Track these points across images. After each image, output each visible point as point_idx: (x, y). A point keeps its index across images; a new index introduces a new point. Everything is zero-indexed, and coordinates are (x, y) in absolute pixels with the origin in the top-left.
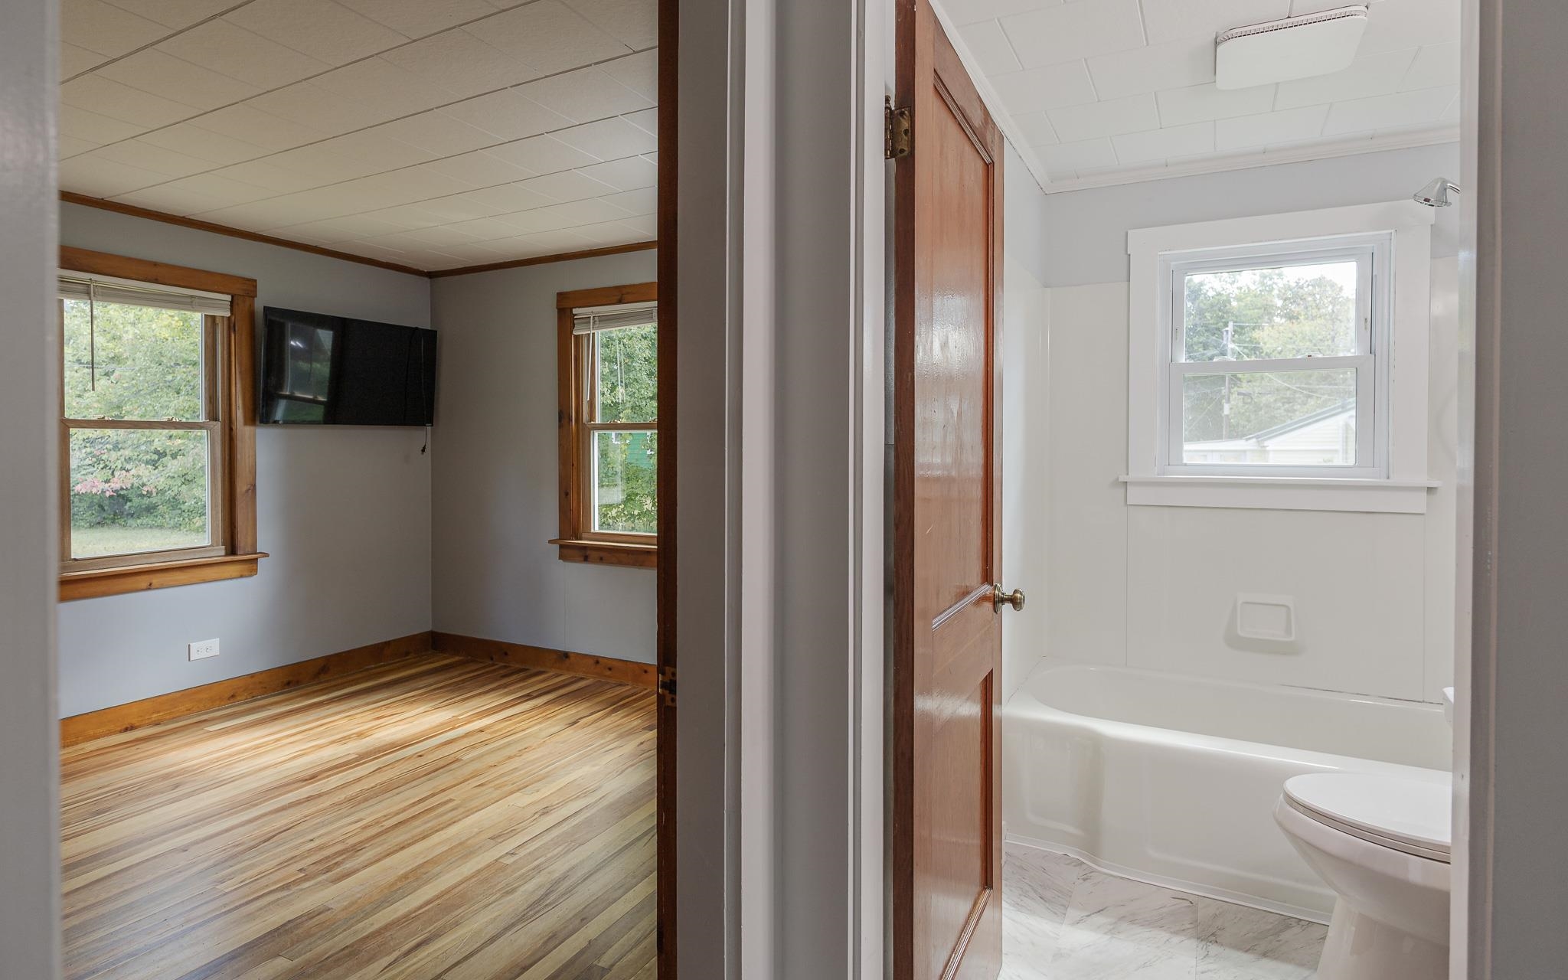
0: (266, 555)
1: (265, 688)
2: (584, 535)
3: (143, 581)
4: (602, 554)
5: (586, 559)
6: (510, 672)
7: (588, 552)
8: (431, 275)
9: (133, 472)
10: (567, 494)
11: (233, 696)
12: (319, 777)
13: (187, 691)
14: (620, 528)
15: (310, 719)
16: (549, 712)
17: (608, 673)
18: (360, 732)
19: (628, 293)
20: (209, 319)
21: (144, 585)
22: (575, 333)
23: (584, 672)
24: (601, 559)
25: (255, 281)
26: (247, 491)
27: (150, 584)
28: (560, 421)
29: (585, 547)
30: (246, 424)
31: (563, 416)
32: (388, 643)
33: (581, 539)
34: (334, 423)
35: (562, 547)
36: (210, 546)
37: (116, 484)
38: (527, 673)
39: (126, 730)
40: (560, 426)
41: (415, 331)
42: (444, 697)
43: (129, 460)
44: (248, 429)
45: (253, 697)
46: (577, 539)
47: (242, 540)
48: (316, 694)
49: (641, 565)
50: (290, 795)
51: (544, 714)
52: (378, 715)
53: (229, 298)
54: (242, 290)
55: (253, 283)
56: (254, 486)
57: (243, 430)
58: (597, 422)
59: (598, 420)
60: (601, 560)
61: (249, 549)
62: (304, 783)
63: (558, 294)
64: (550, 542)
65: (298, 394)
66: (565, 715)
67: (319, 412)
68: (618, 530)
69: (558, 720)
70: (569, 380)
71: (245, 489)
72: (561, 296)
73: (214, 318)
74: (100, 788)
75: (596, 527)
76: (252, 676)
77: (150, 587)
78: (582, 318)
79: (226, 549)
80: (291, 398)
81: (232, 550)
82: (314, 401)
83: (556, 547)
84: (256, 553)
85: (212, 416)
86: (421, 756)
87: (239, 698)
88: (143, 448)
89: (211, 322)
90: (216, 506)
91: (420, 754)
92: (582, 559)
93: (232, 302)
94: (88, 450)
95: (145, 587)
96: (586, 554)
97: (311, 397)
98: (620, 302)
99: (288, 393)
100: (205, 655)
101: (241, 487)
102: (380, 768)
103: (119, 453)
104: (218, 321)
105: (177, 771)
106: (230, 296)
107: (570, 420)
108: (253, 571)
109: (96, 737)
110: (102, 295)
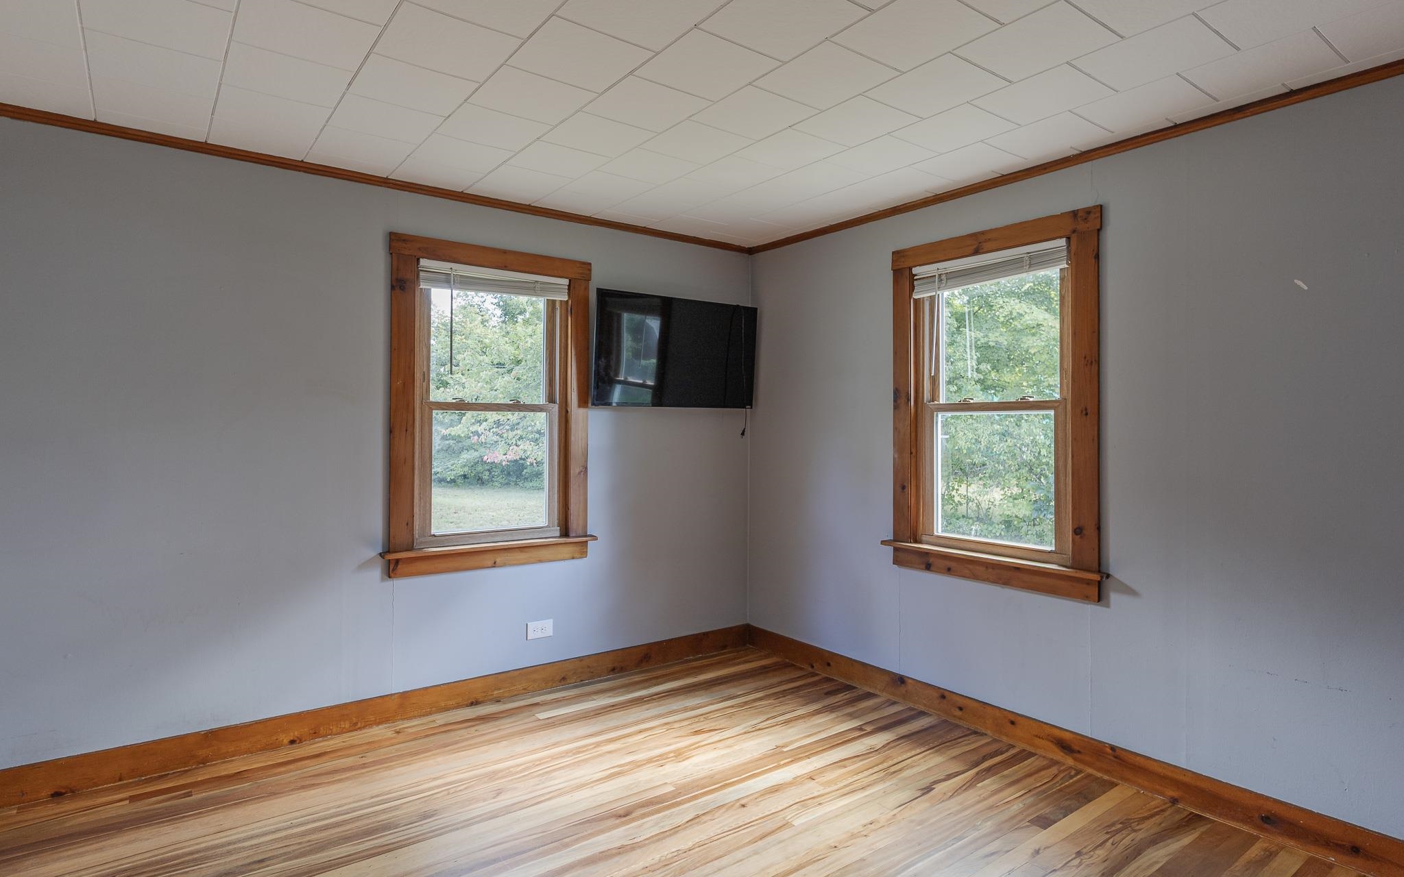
0: (594, 538)
1: (592, 672)
2: (924, 538)
3: (489, 559)
4: (952, 564)
5: (928, 567)
6: (834, 688)
7: (931, 560)
8: (751, 251)
9: (521, 447)
10: (904, 488)
11: (564, 679)
12: (634, 815)
13: (524, 670)
14: (973, 532)
15: (630, 720)
16: (891, 763)
17: (959, 713)
18: (678, 750)
19: (986, 241)
20: (550, 303)
21: (490, 563)
22: (916, 296)
23: (925, 705)
24: (949, 569)
25: (590, 264)
26: (579, 473)
27: (495, 563)
28: (895, 401)
29: (927, 553)
30: (580, 406)
31: (900, 395)
32: (706, 634)
33: (920, 542)
34: (661, 405)
35: (896, 550)
36: (546, 527)
37: (511, 456)
38: (854, 694)
39: (472, 704)
40: (896, 407)
41: (736, 308)
42: (768, 713)
43: (521, 438)
44: (582, 411)
45: (582, 681)
46: (916, 542)
47: (574, 523)
48: (638, 686)
49: (1004, 584)
50: (601, 837)
51: (886, 765)
52: (697, 727)
53: (566, 282)
54: (578, 273)
55: (587, 266)
56: (586, 468)
57: (577, 412)
58: (941, 402)
59: (942, 400)
60: (949, 571)
61: (580, 532)
62: (618, 821)
63: (893, 253)
64: (883, 542)
65: (631, 379)
66: (915, 770)
67: (648, 396)
68: (970, 534)
69: (905, 779)
70: (907, 352)
71: (577, 471)
72: (898, 255)
73: (554, 302)
74: (435, 779)
75: (939, 529)
76: (581, 659)
77: (494, 565)
78: (924, 278)
79: (560, 530)
80: (625, 383)
81: (565, 533)
82: (643, 386)
83: (890, 549)
84: (586, 536)
85: (551, 399)
86: (743, 806)
87: (569, 681)
88: (530, 428)
89: (551, 305)
90: (553, 488)
91: (743, 802)
92: (924, 566)
93: (569, 286)
94: (495, 430)
95: (490, 566)
96: (927, 562)
97: (641, 382)
98: (976, 252)
99: (623, 379)
100: (539, 635)
101: (574, 469)
102: (698, 817)
103: (514, 433)
104: (558, 306)
105: (501, 771)
106: (568, 280)
107: (909, 400)
108: (584, 554)
109: (447, 709)
110: (461, 283)
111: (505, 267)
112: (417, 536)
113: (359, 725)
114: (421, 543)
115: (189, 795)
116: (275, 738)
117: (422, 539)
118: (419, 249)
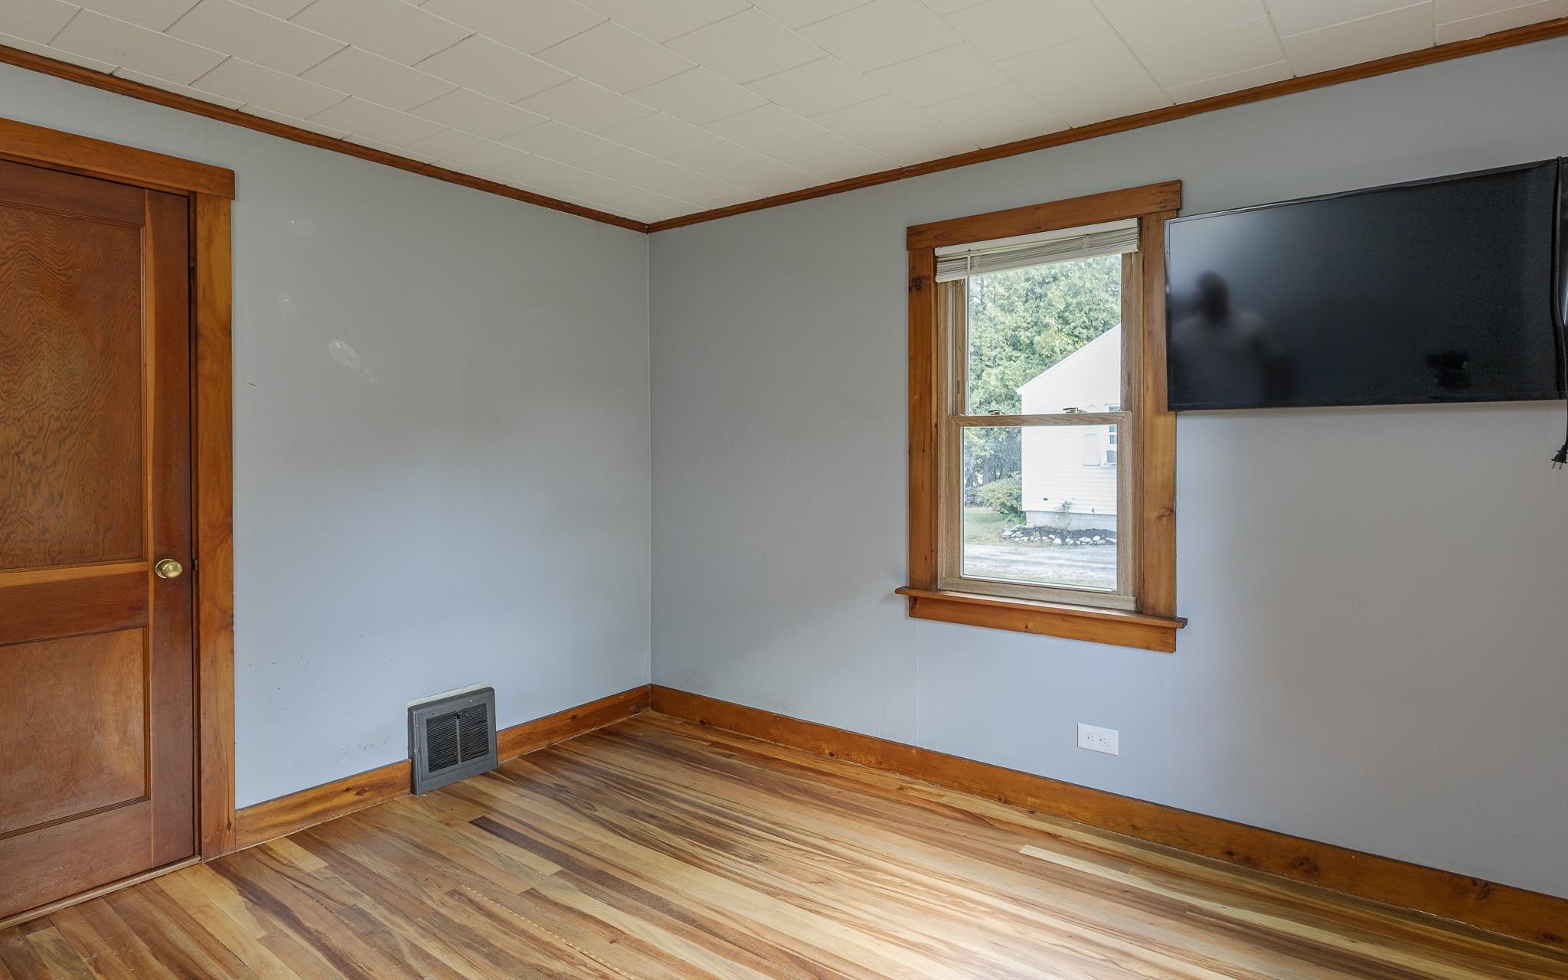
0: (1185, 624)
3: (1019, 620)
11: (1133, 826)
20: (1127, 260)
21: (1018, 625)
26: (1159, 518)
27: (1027, 627)
30: (1158, 412)
36: (1117, 594)
39: (999, 800)
44: (1163, 421)
45: (1165, 844)
47: (1157, 597)
54: (1156, 204)
57: (1154, 423)
61: (1165, 611)
71: (1156, 514)
73: (1130, 257)
79: (1135, 602)
81: (1143, 608)
84: (1174, 619)
85: (1129, 403)
87: (1143, 834)
89: (1129, 263)
90: (1126, 537)
93: (1140, 228)
95: (1019, 629)
101: (1150, 511)
104: (1134, 260)
106: (1135, 220)
108: (1170, 647)
109: (969, 791)
110: (981, 265)
111: (1038, 229)
112: (944, 575)
113: (883, 766)
114: (947, 584)
115: (729, 757)
116: (819, 744)
117: (949, 580)
118: (935, 237)
